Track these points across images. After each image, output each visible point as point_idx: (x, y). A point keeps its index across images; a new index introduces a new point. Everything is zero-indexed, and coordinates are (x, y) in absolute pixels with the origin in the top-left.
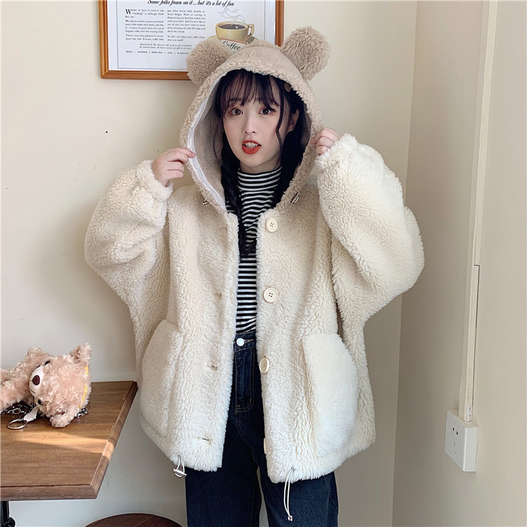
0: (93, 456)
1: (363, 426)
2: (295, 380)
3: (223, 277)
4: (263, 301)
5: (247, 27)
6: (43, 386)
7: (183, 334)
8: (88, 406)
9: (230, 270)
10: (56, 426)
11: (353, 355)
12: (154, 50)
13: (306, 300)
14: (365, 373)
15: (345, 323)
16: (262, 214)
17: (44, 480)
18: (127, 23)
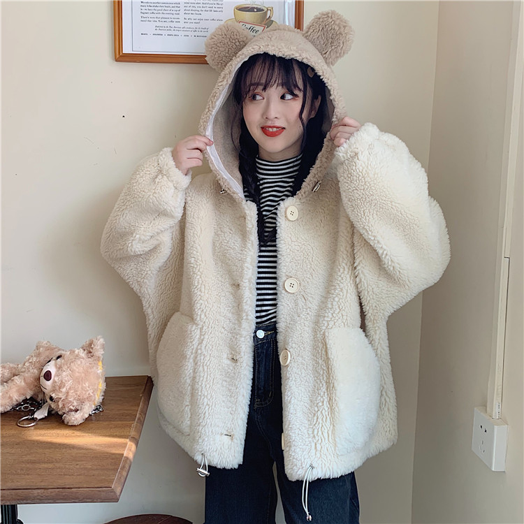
0: (113, 457)
1: (384, 425)
2: (317, 375)
3: (242, 267)
4: (284, 292)
5: (266, 9)
6: (55, 382)
7: (200, 326)
8: (103, 403)
9: (249, 259)
10: (70, 424)
11: (376, 350)
12: (170, 33)
13: (328, 292)
14: (388, 369)
15: (367, 317)
16: (281, 202)
17: (60, 482)
18: (142, 4)
